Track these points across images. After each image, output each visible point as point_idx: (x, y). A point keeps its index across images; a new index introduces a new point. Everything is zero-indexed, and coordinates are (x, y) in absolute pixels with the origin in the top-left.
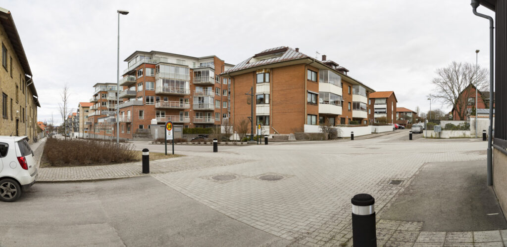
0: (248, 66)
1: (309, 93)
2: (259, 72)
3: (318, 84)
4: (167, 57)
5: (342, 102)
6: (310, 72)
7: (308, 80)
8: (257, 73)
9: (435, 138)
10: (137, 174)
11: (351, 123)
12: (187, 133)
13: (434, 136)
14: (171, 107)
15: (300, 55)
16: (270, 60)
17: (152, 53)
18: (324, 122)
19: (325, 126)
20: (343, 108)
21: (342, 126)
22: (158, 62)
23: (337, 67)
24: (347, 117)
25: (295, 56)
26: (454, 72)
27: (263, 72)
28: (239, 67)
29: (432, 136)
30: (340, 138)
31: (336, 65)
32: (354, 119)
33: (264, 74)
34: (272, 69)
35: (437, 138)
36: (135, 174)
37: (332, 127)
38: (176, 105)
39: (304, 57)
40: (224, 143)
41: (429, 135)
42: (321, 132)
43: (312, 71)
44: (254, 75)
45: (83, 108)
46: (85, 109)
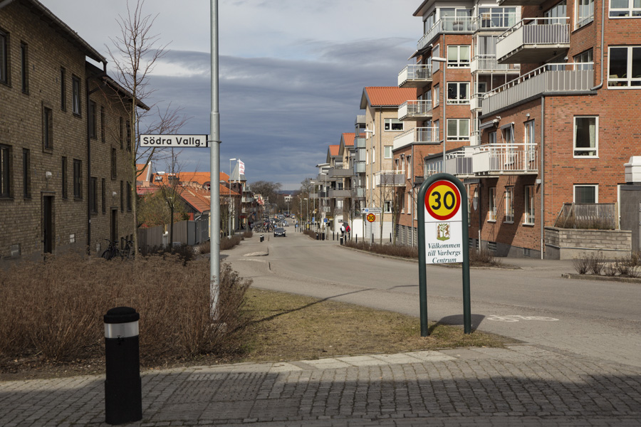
45: (377, 114)
46: (385, 114)
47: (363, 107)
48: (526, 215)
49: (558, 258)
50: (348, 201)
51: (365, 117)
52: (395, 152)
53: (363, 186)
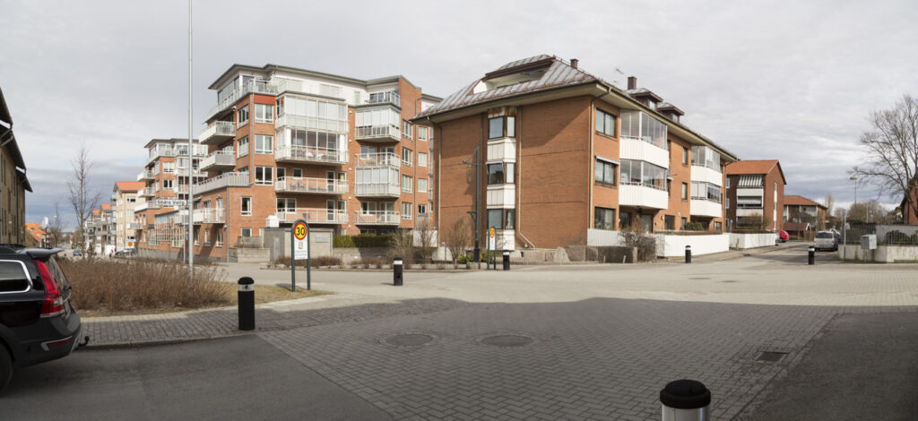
0: (470, 100)
1: (599, 161)
2: (493, 113)
3: (617, 141)
4: (301, 79)
5: (669, 181)
6: (602, 114)
7: (597, 133)
8: (490, 116)
9: (862, 262)
10: (227, 332)
11: (686, 227)
12: (341, 246)
13: (861, 257)
14: (307, 191)
15: (580, 76)
16: (517, 87)
17: (268, 71)
18: (630, 225)
19: (632, 233)
20: (669, 195)
21: (668, 233)
22: (280, 91)
23: (660, 105)
24: (679, 214)
25: (570, 77)
26: (907, 120)
27: (503, 114)
28: (452, 104)
29: (856, 256)
30: (662, 258)
31: (656, 100)
32: (694, 218)
33: (505, 118)
34: (521, 108)
35: (868, 262)
36: (222, 331)
37: (647, 234)
38: (319, 185)
39: (588, 79)
40: (418, 266)
41: (851, 255)
42: (624, 245)
43: (605, 113)
44: (483, 122)
45: (123, 195)
46: (128, 195)
47: (115, 191)
48: (217, 242)
49: (237, 261)
50: (105, 237)
51: (117, 195)
52: (136, 213)
53: (115, 229)
